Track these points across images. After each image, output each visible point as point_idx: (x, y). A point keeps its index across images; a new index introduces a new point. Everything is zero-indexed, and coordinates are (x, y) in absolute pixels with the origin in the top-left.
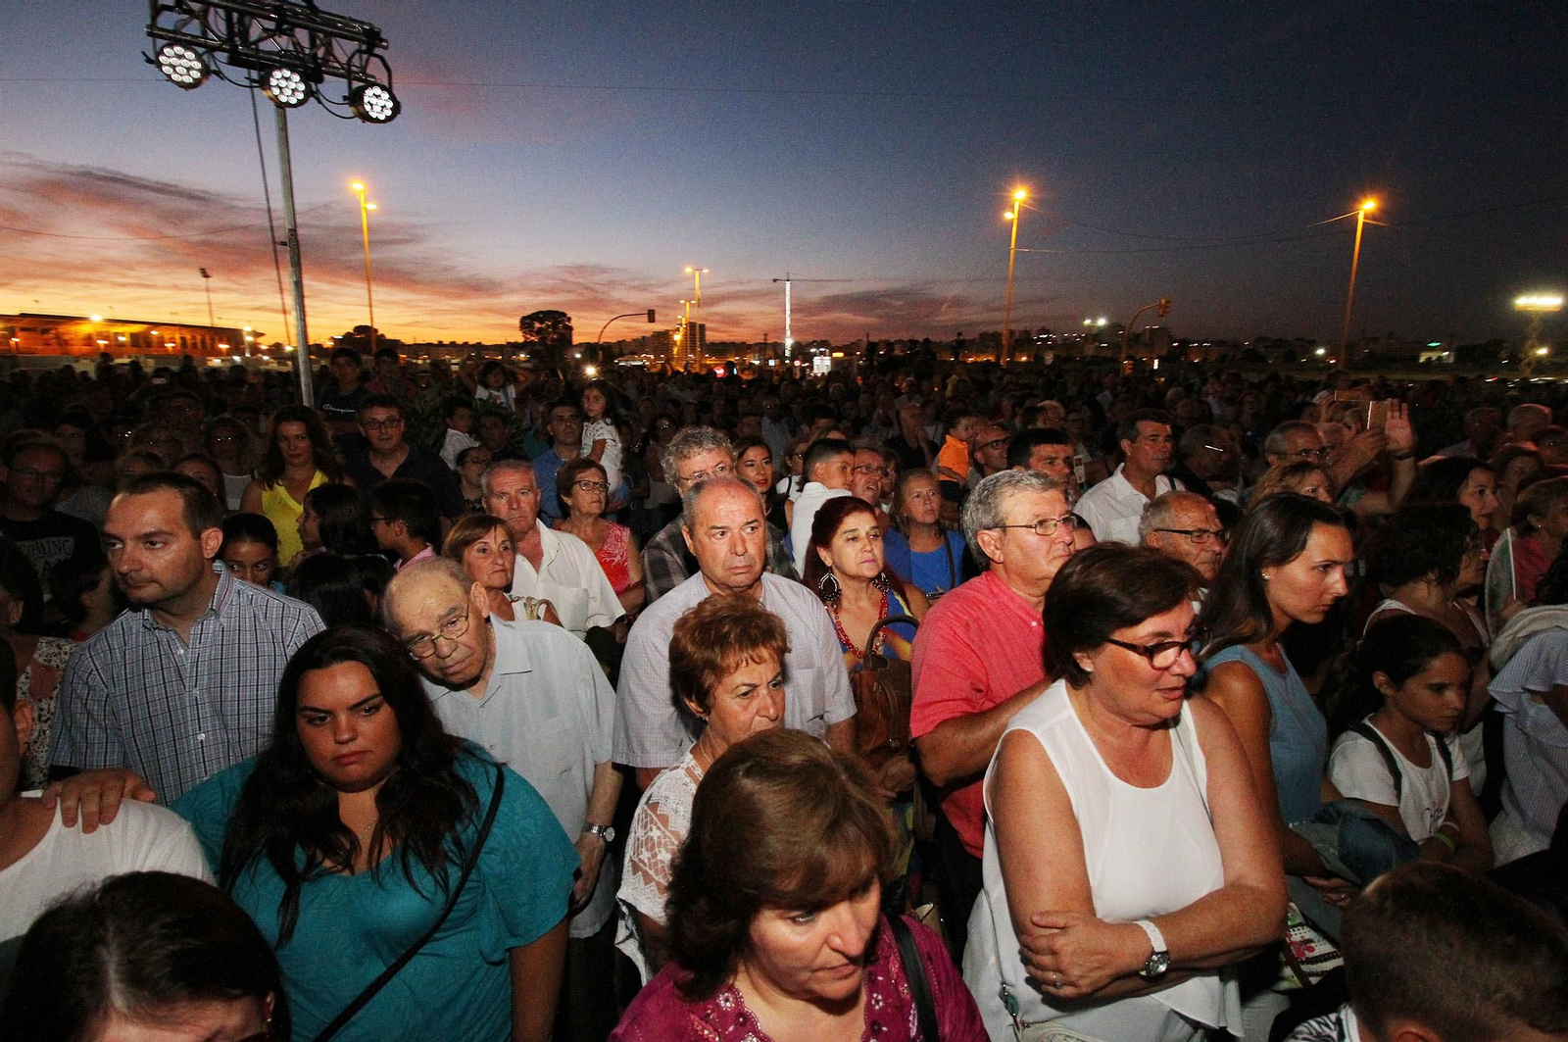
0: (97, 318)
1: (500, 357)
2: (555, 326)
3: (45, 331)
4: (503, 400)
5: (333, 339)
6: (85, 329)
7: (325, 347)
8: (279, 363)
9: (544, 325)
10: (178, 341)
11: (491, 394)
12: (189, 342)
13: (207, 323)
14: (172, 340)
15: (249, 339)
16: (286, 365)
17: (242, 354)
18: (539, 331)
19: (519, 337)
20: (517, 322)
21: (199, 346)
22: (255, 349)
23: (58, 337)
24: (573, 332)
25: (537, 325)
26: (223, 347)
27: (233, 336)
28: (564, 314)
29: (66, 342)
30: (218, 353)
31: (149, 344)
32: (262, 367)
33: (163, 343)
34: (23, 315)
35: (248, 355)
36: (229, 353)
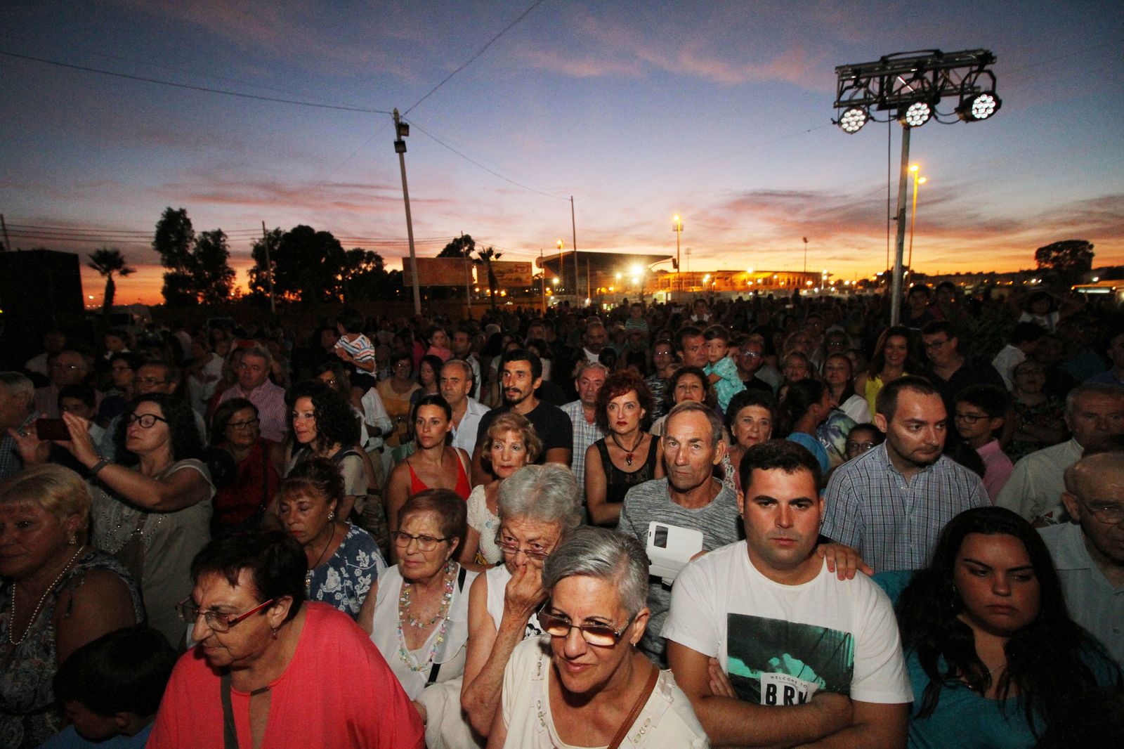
0: (750, 270)
1: (1011, 283)
2: (1073, 254)
3: (726, 279)
4: (1046, 323)
5: (876, 275)
6: (743, 277)
7: (870, 280)
8: (840, 292)
9: (1061, 254)
10: (786, 281)
11: (1034, 318)
12: (791, 281)
13: (802, 270)
14: (783, 280)
15: (824, 278)
16: (844, 293)
17: (819, 287)
18: (1055, 259)
19: (1033, 266)
20: (1033, 252)
21: (796, 283)
22: (827, 284)
23: (731, 281)
24: (1094, 258)
25: (1054, 254)
26: (809, 283)
27: (815, 277)
28: (1085, 243)
29: (734, 284)
30: (806, 287)
31: (771, 283)
32: (830, 295)
33: (778, 282)
34: (719, 271)
35: (822, 288)
36: (813, 287)
